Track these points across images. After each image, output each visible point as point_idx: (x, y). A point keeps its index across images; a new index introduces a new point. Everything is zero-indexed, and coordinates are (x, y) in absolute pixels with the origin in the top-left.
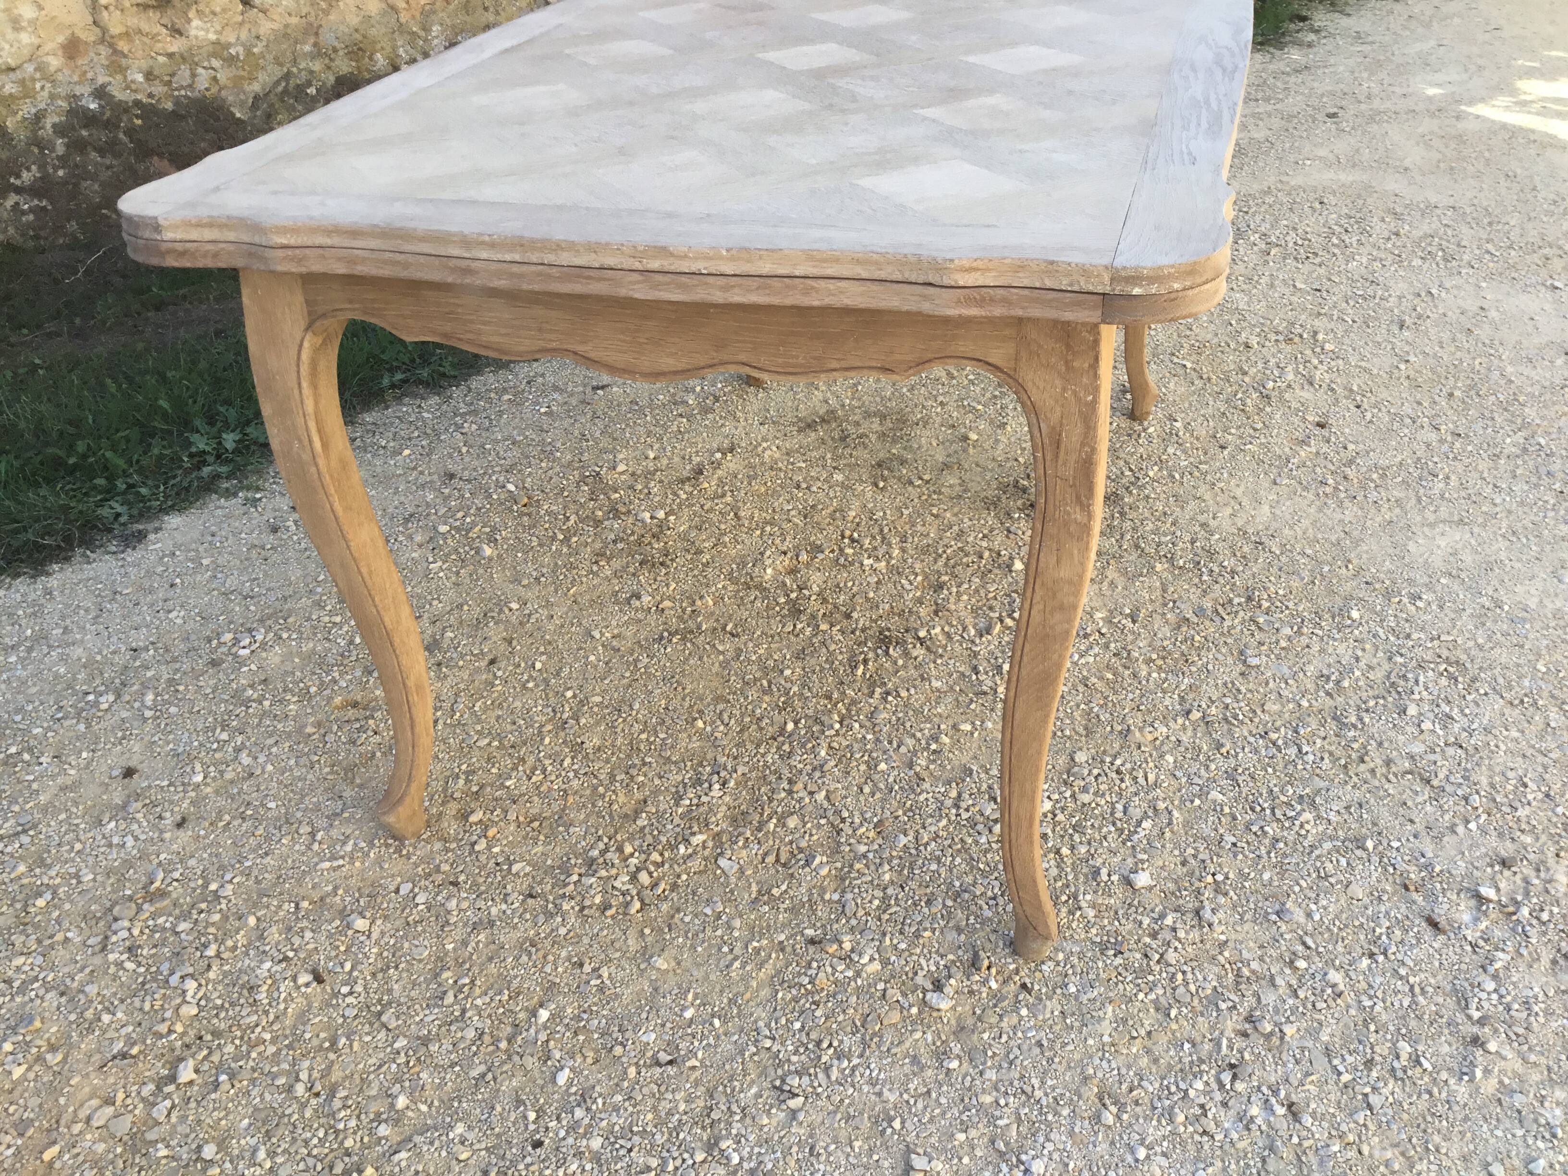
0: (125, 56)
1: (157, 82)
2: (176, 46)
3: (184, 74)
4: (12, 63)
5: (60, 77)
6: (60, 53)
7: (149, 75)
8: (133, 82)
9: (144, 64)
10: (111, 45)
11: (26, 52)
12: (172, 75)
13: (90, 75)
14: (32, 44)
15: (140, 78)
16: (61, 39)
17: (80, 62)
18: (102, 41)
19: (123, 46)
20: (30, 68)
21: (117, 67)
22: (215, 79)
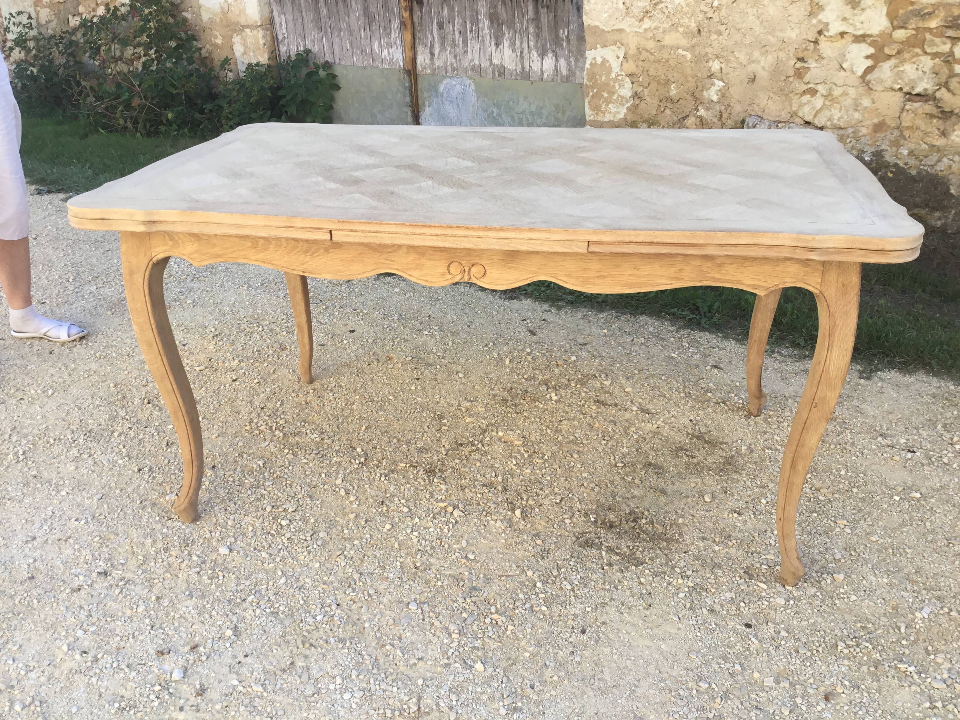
0: (905, 139)
1: (913, 158)
2: (940, 142)
3: (934, 157)
4: (842, 124)
5: (862, 139)
6: (871, 127)
7: (911, 153)
8: (900, 153)
9: (912, 146)
10: (901, 132)
11: (853, 122)
12: (925, 157)
13: (878, 143)
14: (858, 119)
15: (905, 152)
16: (876, 121)
17: (878, 135)
18: (898, 128)
19: (907, 133)
20: (850, 130)
21: (896, 144)
22: (950, 167)
